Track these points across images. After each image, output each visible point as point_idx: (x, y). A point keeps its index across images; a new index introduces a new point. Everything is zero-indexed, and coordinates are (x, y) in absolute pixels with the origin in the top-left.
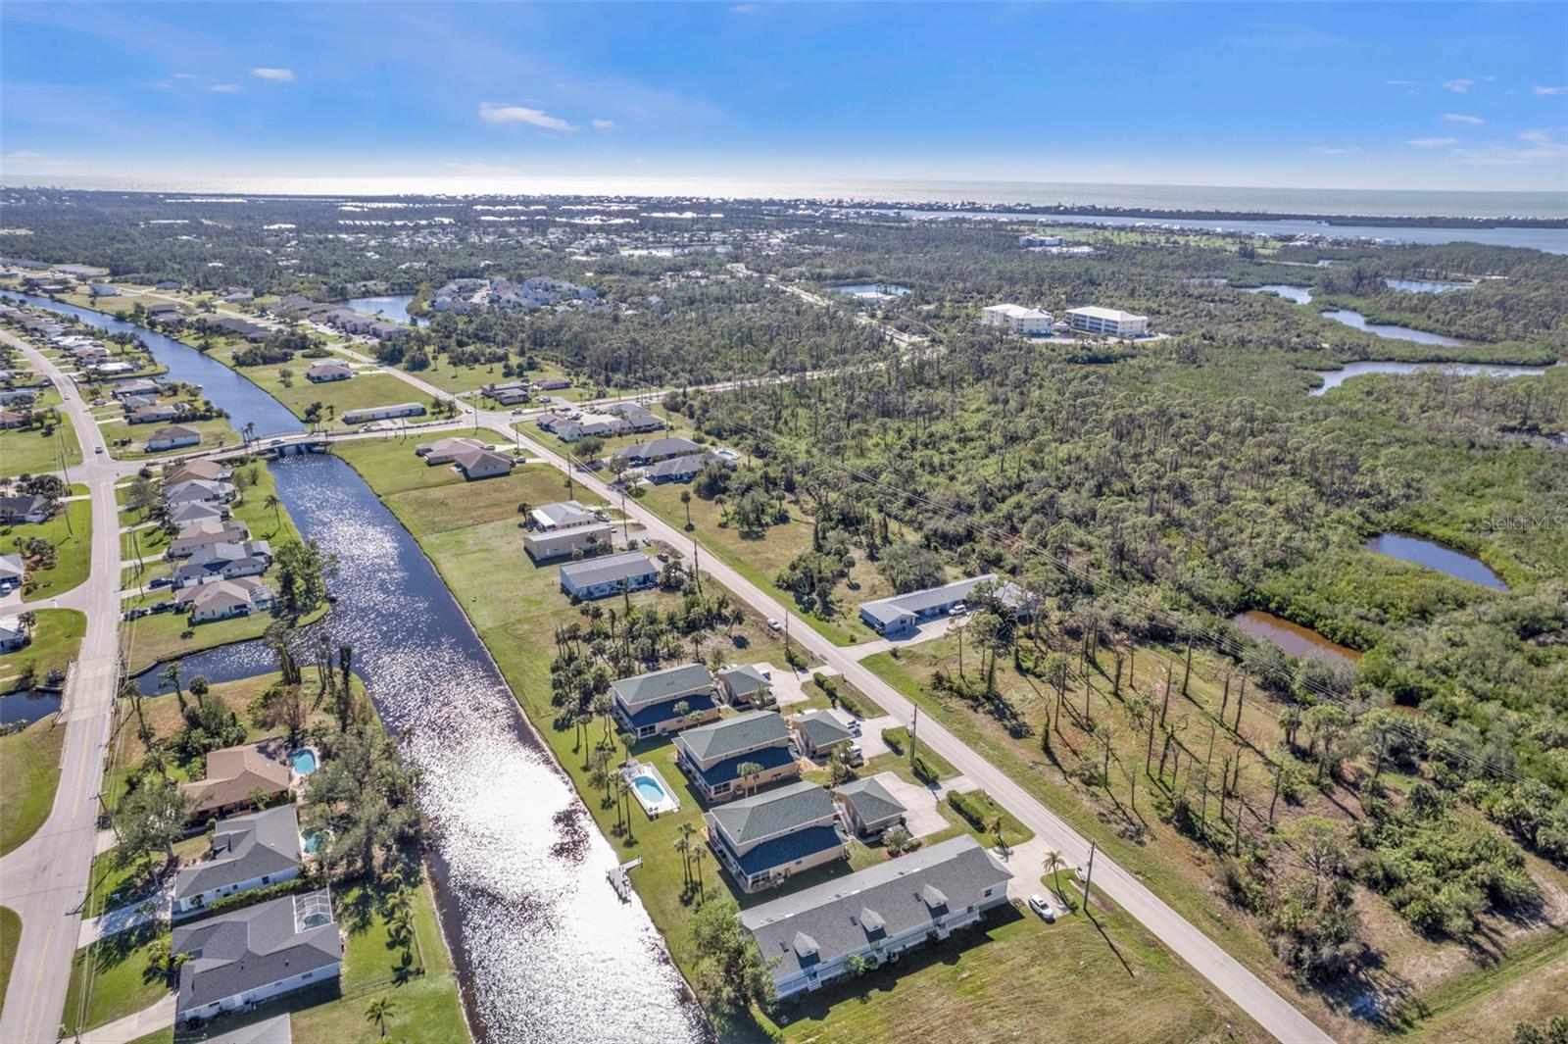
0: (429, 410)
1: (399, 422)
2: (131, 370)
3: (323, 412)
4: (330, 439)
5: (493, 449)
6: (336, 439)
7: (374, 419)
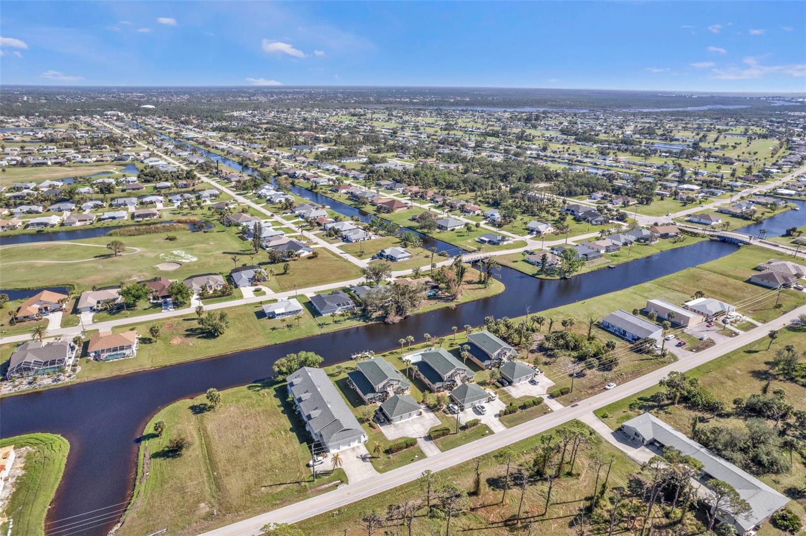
2: (791, 195)
3: (795, 234)
4: (752, 242)
6: (756, 243)
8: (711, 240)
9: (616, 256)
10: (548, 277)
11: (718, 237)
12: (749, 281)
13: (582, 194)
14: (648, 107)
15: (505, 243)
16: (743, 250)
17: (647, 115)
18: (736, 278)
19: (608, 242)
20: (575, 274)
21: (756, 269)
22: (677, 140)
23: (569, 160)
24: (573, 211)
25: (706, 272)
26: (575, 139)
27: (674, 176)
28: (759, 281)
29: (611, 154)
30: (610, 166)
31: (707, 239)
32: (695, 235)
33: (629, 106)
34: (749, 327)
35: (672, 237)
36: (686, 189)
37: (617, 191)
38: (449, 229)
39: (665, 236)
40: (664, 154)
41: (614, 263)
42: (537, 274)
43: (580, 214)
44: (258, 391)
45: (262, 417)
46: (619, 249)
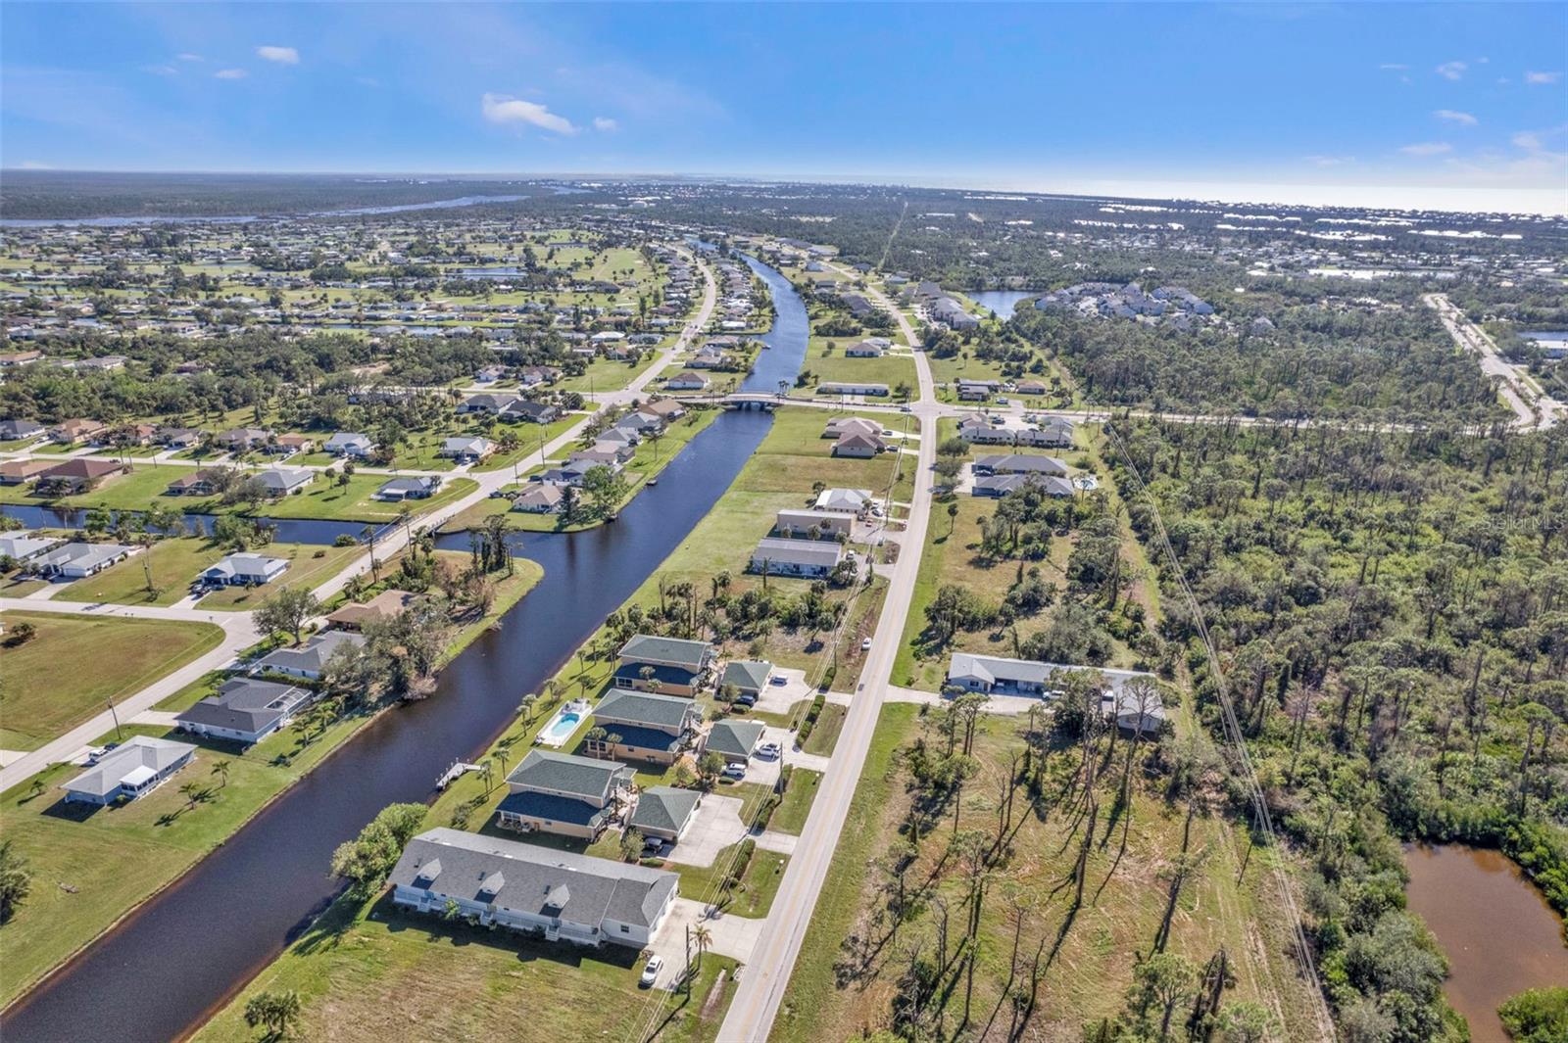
0: (891, 392)
1: (859, 399)
2: (742, 329)
3: (811, 381)
4: (781, 401)
5: (890, 434)
6: (786, 402)
7: (840, 392)
8: (728, 411)
9: (639, 465)
10: (586, 526)
11: (733, 403)
12: (835, 454)
13: (457, 376)
14: (364, 205)
15: (439, 490)
16: (778, 414)
17: (387, 220)
18: (818, 455)
19: (606, 446)
20: (616, 508)
21: (824, 437)
22: (492, 260)
23: (352, 319)
24: (483, 408)
25: (779, 457)
26: (313, 277)
27: (560, 321)
28: (847, 451)
29: (417, 298)
30: (437, 320)
31: (721, 410)
32: (704, 407)
33: (331, 206)
34: (904, 513)
35: (679, 416)
36: (607, 340)
37: (512, 360)
38: (289, 492)
39: (671, 418)
40: (502, 287)
41: (650, 478)
42: (561, 526)
43: (502, 411)
44: (336, 944)
45: (426, 978)
46: (633, 454)
